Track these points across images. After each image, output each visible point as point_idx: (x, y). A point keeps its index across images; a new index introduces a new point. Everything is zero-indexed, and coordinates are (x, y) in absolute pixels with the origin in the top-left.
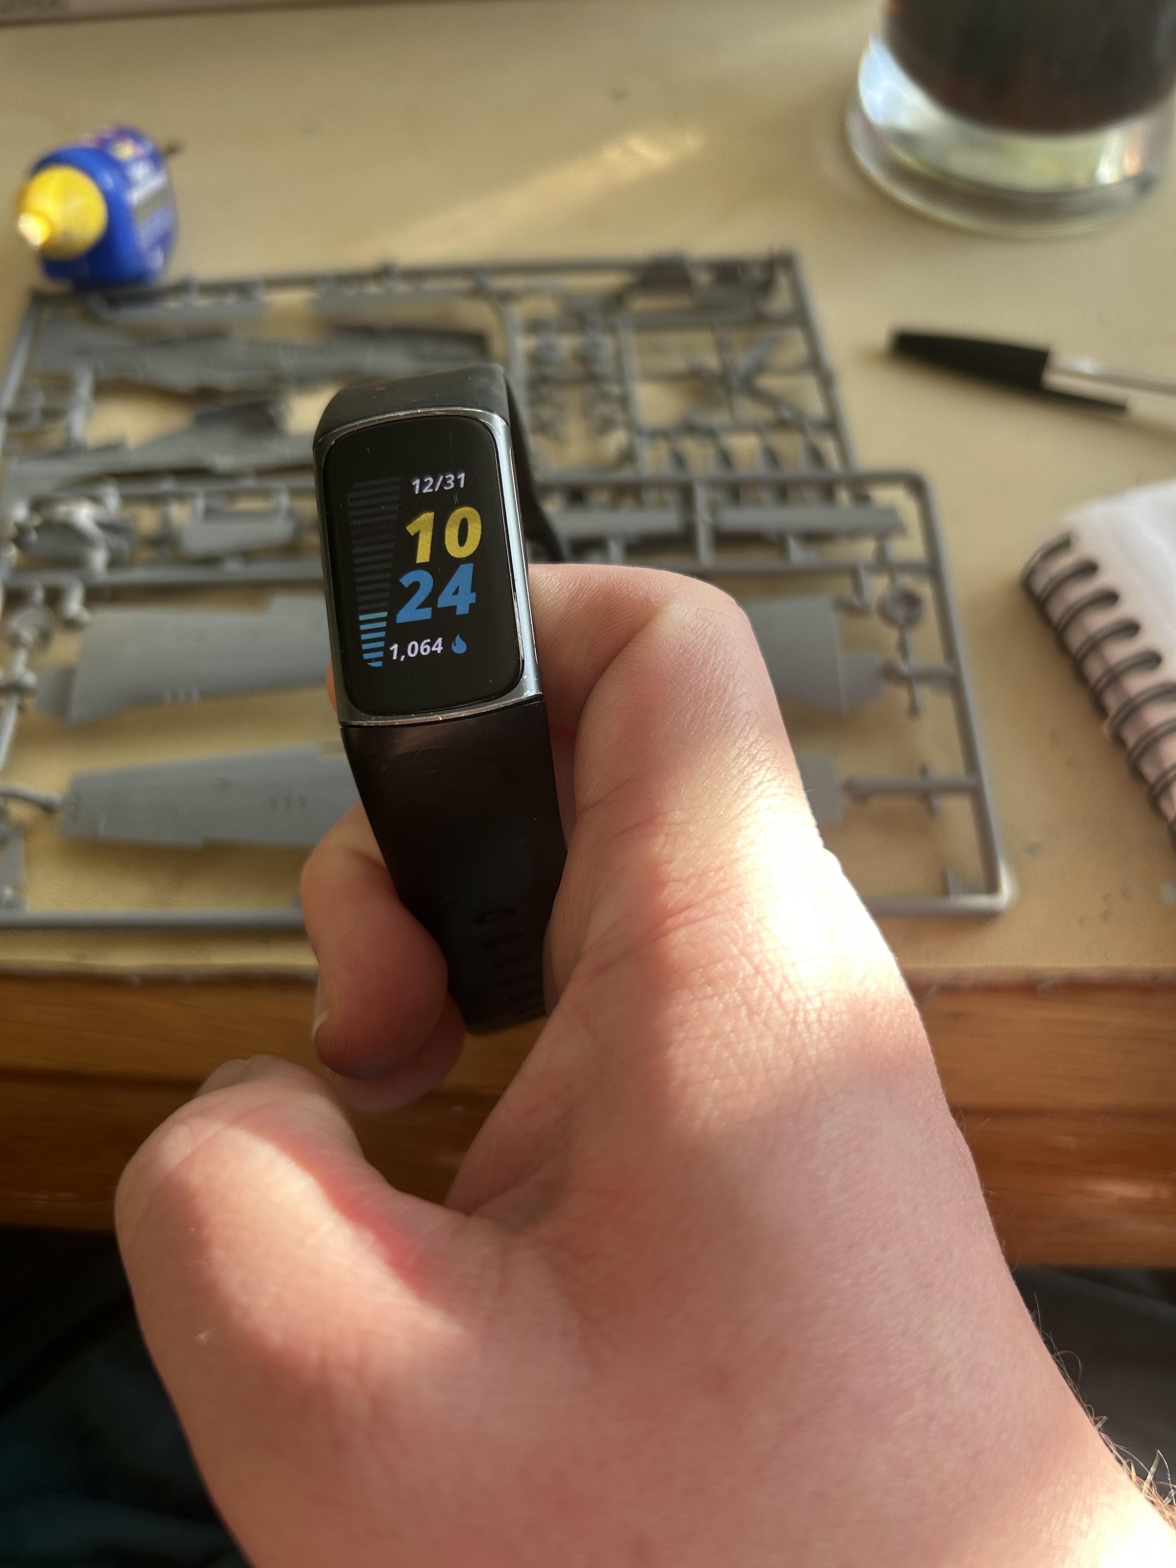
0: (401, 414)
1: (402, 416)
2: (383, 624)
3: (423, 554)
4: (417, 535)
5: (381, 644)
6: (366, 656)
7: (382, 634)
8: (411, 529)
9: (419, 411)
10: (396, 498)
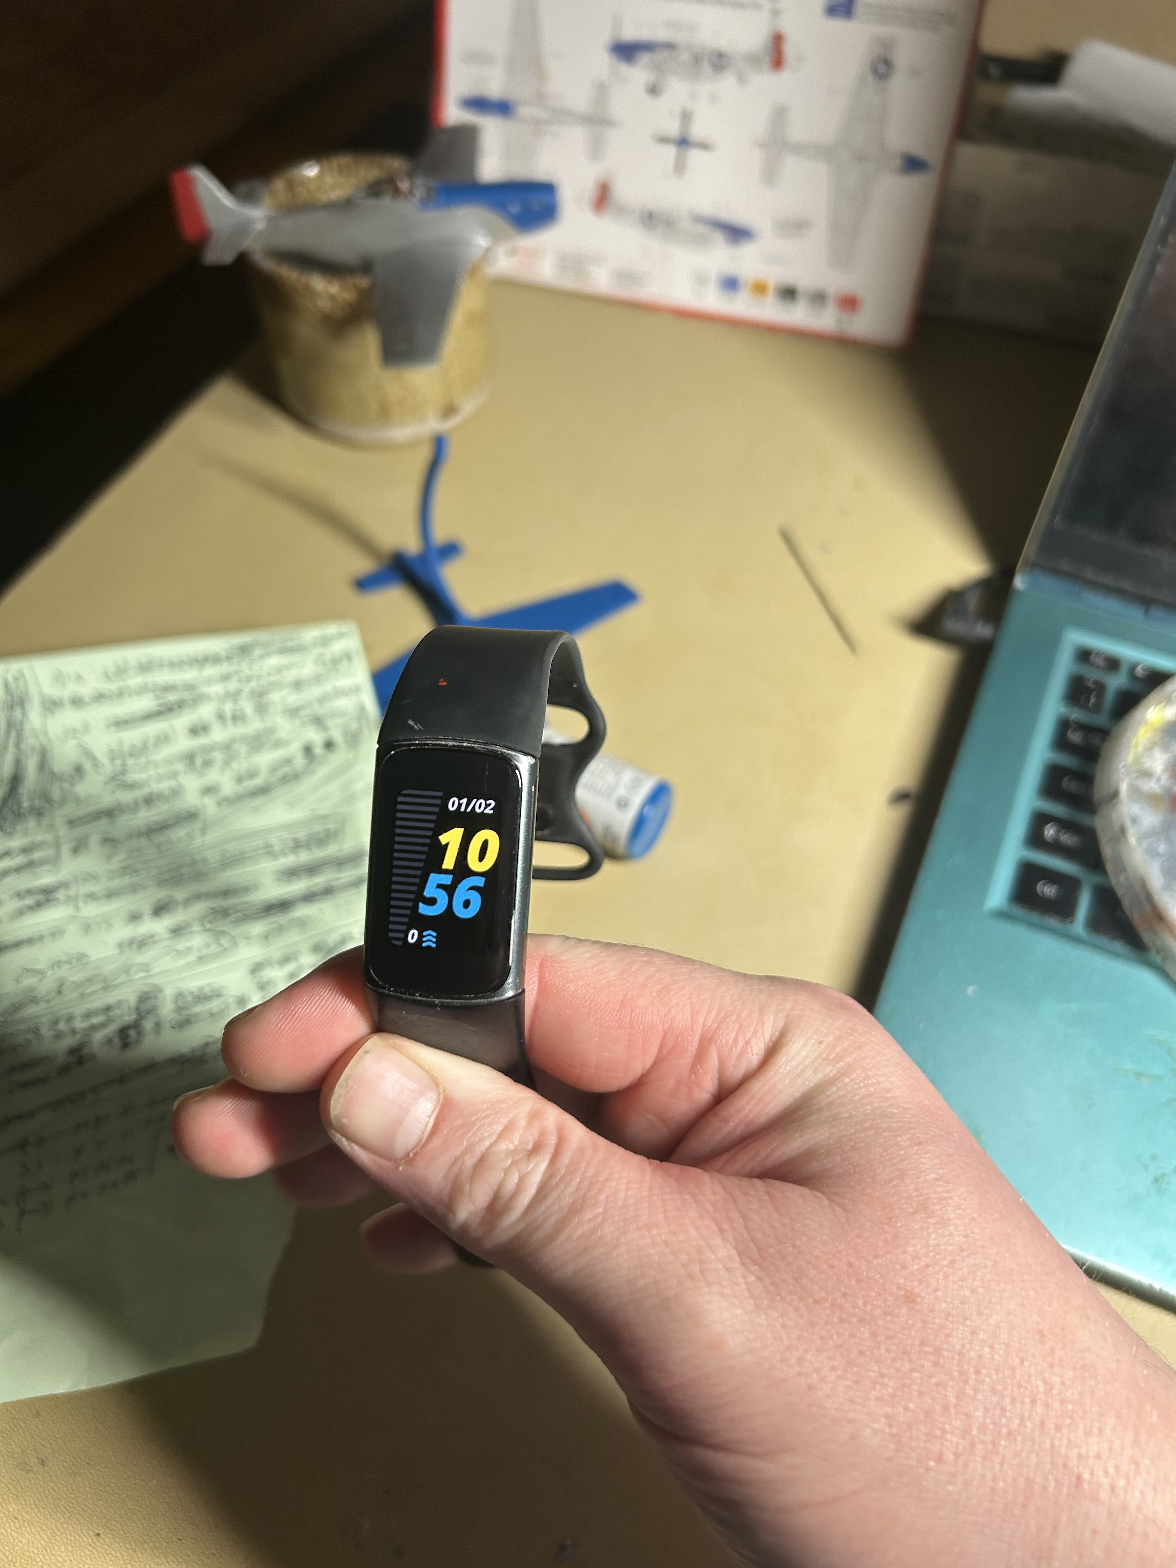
0: (451, 743)
1: (451, 746)
2: (408, 912)
3: (449, 862)
4: (447, 844)
5: (404, 928)
6: (391, 935)
7: (406, 920)
8: (443, 839)
9: (465, 744)
10: (436, 810)
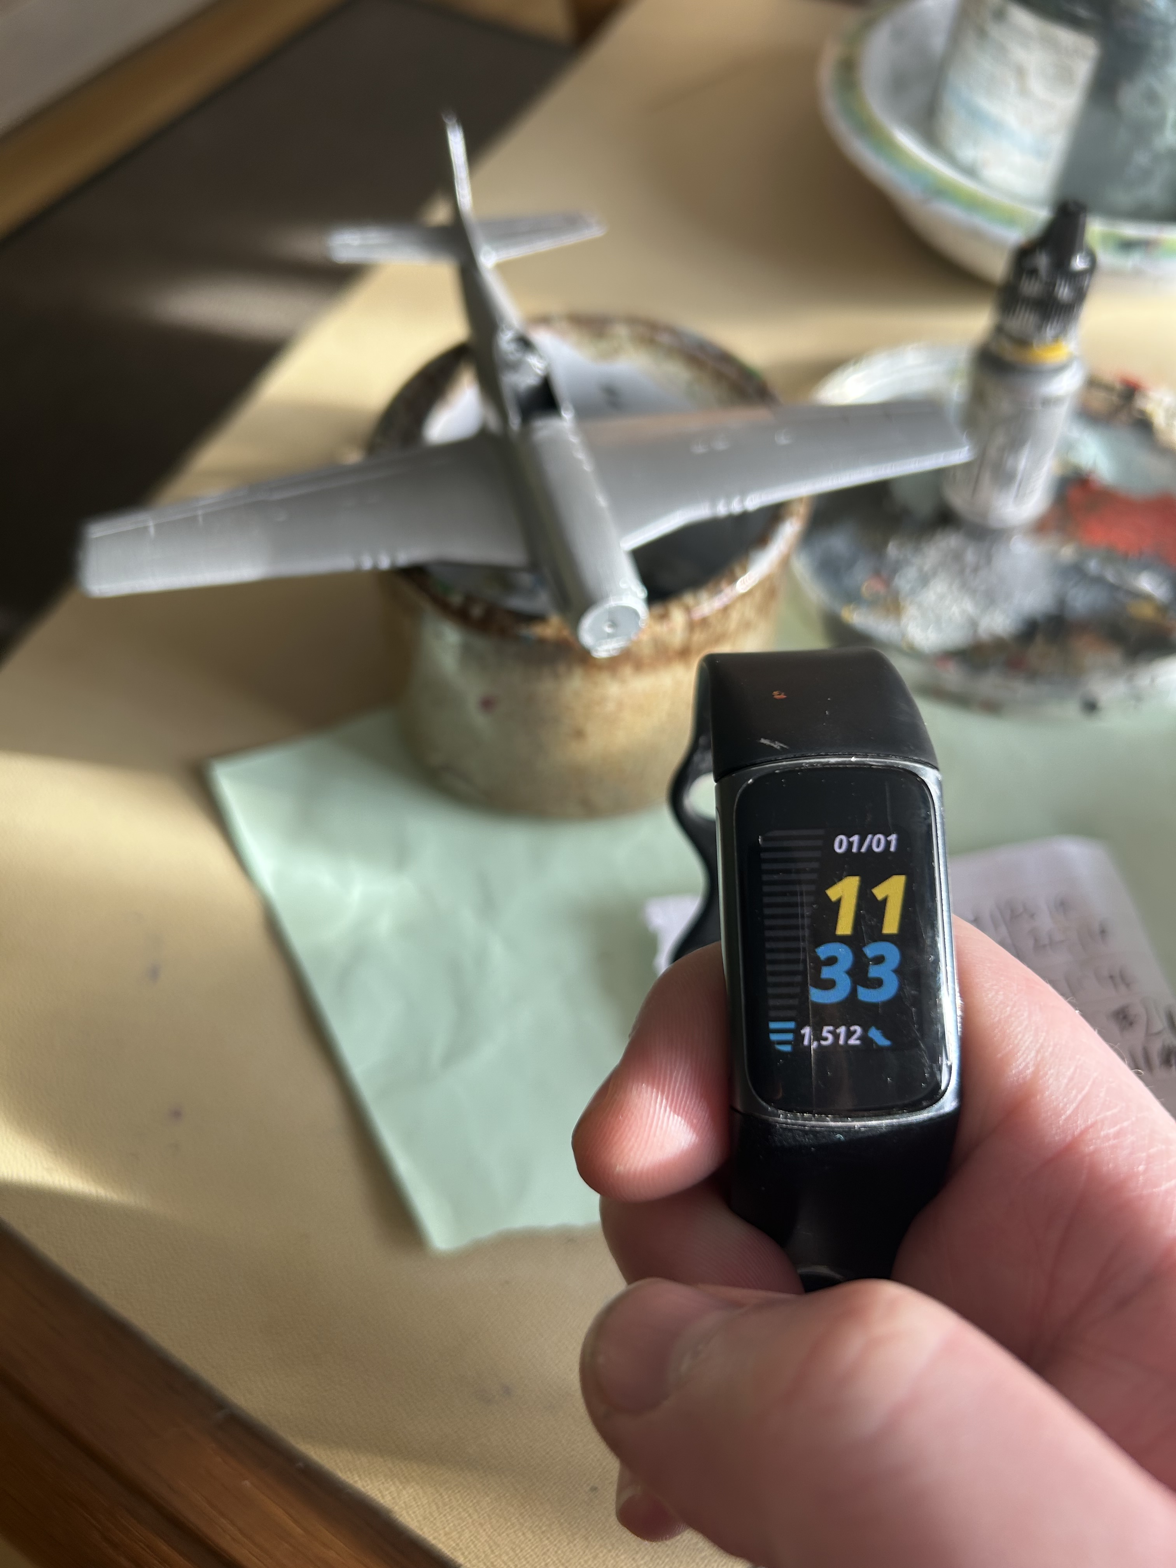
2: (796, 1002)
4: (839, 901)
5: (792, 1025)
6: (774, 1037)
10: (817, 854)
